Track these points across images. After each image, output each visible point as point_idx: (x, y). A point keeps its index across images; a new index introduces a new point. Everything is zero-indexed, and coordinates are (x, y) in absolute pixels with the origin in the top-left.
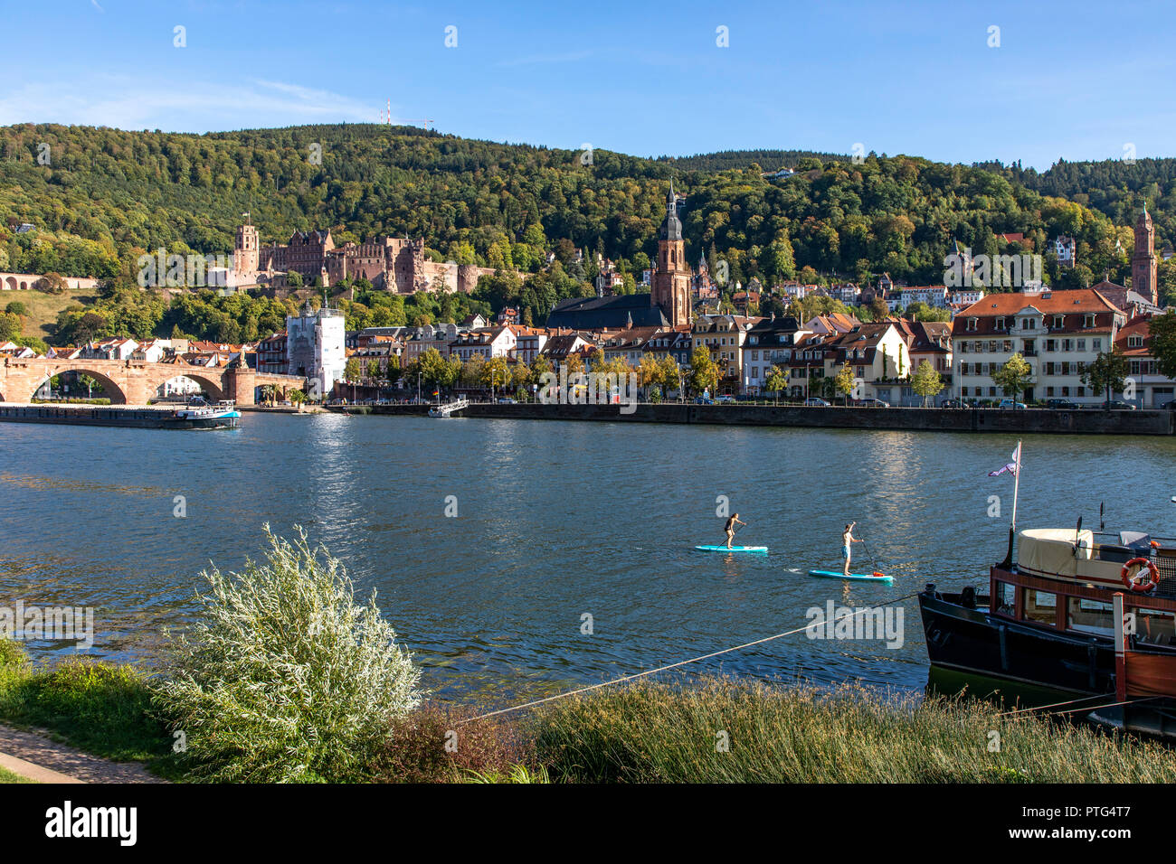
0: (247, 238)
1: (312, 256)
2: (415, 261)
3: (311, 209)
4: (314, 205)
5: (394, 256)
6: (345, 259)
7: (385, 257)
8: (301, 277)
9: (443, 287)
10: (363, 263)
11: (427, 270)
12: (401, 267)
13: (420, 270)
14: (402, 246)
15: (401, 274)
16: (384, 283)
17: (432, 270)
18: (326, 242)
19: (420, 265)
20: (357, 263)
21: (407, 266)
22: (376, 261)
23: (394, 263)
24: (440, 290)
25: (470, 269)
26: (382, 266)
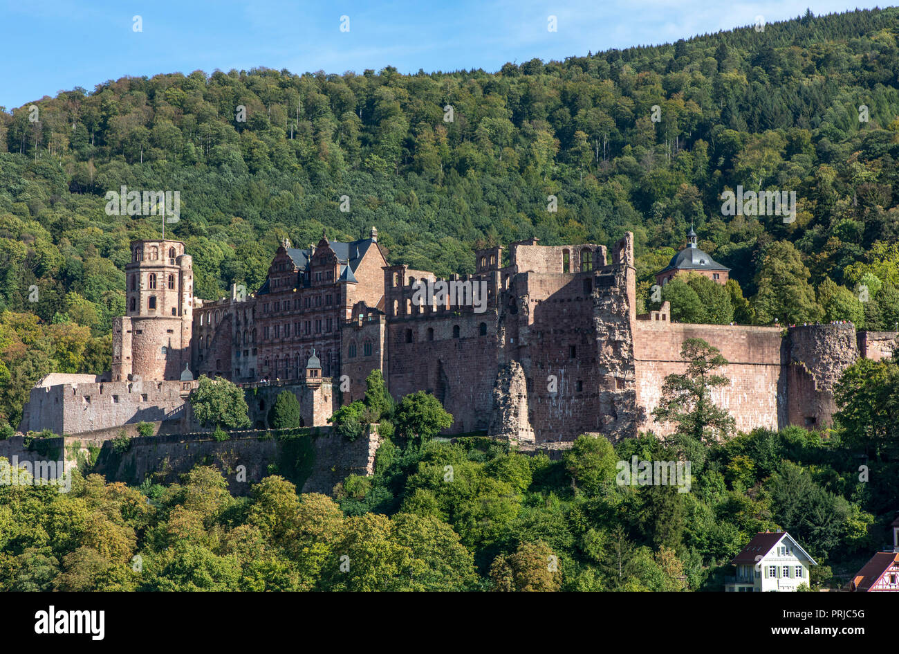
0: (153, 277)
1: (318, 322)
2: (601, 324)
3: (661, 204)
4: (671, 195)
5: (532, 306)
6: (382, 326)
7: (508, 313)
8: (241, 395)
9: (699, 416)
10: (436, 338)
11: (648, 351)
12: (565, 344)
13: (617, 354)
14: (572, 271)
15: (563, 371)
16: (496, 406)
17: (667, 352)
18: (357, 275)
19: (618, 337)
20: (419, 340)
21: (584, 341)
22: (475, 330)
23: (534, 331)
24: (691, 425)
25: (830, 340)
26: (494, 344)
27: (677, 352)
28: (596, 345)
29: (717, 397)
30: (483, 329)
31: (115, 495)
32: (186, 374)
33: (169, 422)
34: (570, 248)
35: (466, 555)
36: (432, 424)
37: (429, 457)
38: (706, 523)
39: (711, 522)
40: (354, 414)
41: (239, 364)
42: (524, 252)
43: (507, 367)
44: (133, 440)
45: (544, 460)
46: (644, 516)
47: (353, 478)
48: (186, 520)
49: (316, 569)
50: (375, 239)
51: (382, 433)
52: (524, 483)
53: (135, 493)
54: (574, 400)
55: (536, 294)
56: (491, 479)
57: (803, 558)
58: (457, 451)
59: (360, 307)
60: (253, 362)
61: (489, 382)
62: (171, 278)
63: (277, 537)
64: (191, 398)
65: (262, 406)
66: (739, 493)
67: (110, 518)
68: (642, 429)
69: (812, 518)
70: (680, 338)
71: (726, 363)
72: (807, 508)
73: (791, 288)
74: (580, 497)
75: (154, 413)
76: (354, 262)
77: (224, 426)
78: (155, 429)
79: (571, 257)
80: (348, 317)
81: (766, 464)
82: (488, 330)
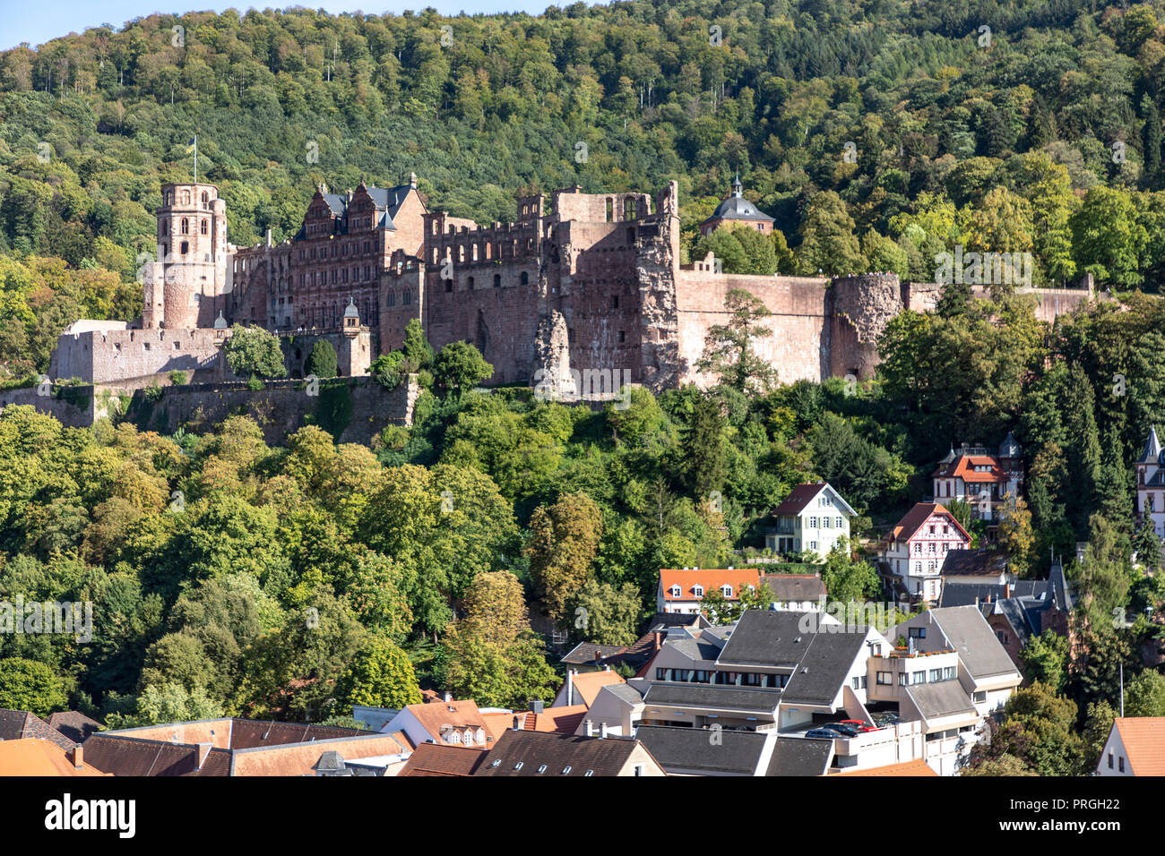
0: (185, 222)
1: (356, 270)
2: (644, 275)
3: (706, 153)
4: (716, 143)
5: (574, 255)
6: (422, 275)
7: (550, 263)
8: (277, 344)
9: (742, 367)
10: (476, 287)
11: (691, 302)
12: (608, 294)
13: (660, 304)
14: (615, 220)
15: (605, 322)
16: (537, 357)
17: (710, 303)
18: (396, 222)
19: (661, 287)
20: (459, 290)
21: (627, 291)
22: (517, 279)
23: (575, 280)
24: (734, 376)
25: (874, 291)
26: (536, 294)
27: (719, 303)
28: (639, 296)
29: (760, 349)
30: (524, 278)
31: (148, 445)
32: (220, 321)
33: (201, 371)
34: (614, 196)
35: (506, 506)
36: (472, 375)
37: (468, 408)
38: (747, 474)
39: (753, 474)
40: (393, 363)
41: (275, 312)
42: (566, 200)
43: (549, 317)
44: (165, 389)
45: (586, 411)
46: (686, 467)
47: (392, 429)
48: (220, 470)
49: (354, 520)
50: (414, 185)
51: (421, 383)
52: (565, 435)
53: (167, 442)
54: (616, 351)
55: (579, 243)
56: (531, 430)
57: (843, 509)
58: (497, 401)
59: (399, 255)
60: (289, 310)
61: (530, 332)
62: (204, 223)
63: (314, 487)
64: (225, 347)
65: (298, 355)
66: (781, 444)
67: (142, 468)
68: (684, 381)
69: (853, 469)
70: (724, 289)
71: (769, 314)
72: (849, 458)
73: (835, 239)
74: (621, 448)
75: (187, 361)
76: (393, 208)
77: (259, 375)
78: (187, 378)
79: (615, 206)
80: (387, 264)
81: (807, 416)
82: (530, 278)
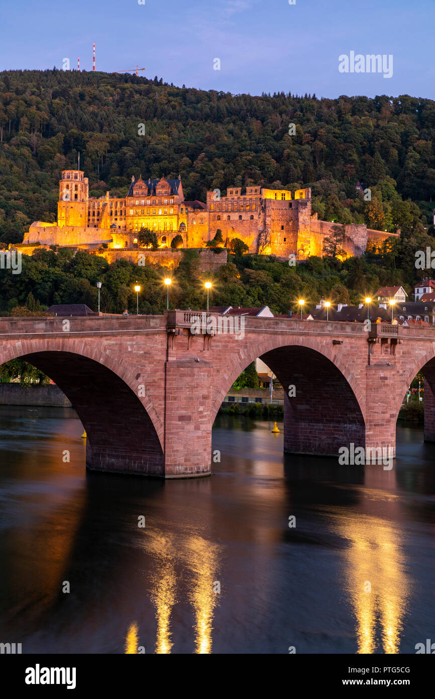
2: (301, 219)
5: (272, 210)
6: (208, 213)
7: (262, 212)
10: (232, 219)
11: (312, 229)
12: (280, 225)
13: (306, 229)
15: (279, 234)
18: (178, 192)
19: (307, 223)
20: (224, 220)
21: (288, 224)
22: (249, 217)
26: (257, 223)
27: (319, 230)
28: (298, 226)
30: (252, 217)
42: (264, 191)
43: (265, 231)
54: (283, 244)
55: (273, 206)
59: (182, 205)
62: (82, 187)
65: (164, 239)
70: (320, 225)
79: (278, 195)
80: (177, 209)
82: (254, 218)
